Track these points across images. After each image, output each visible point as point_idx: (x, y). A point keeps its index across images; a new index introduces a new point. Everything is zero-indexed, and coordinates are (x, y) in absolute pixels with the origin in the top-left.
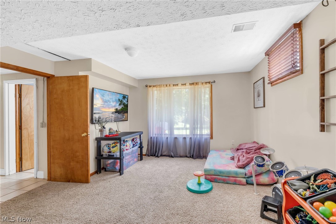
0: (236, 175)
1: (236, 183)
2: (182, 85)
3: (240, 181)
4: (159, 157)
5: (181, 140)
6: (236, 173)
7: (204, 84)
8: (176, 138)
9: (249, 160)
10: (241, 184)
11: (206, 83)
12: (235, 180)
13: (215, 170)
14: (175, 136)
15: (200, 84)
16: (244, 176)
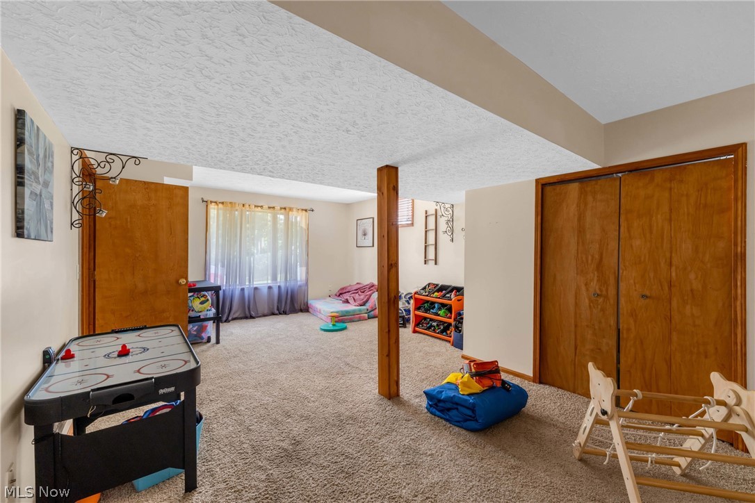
0: (360, 311)
1: (361, 319)
2: (269, 208)
3: (364, 317)
4: (229, 322)
5: (265, 291)
6: (360, 310)
7: (300, 211)
8: (256, 289)
9: (367, 297)
10: (365, 319)
11: (302, 210)
12: (360, 317)
13: (342, 311)
14: (255, 286)
15: (294, 210)
16: (366, 311)
